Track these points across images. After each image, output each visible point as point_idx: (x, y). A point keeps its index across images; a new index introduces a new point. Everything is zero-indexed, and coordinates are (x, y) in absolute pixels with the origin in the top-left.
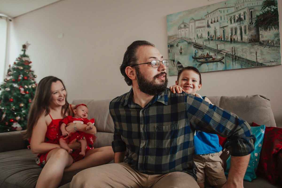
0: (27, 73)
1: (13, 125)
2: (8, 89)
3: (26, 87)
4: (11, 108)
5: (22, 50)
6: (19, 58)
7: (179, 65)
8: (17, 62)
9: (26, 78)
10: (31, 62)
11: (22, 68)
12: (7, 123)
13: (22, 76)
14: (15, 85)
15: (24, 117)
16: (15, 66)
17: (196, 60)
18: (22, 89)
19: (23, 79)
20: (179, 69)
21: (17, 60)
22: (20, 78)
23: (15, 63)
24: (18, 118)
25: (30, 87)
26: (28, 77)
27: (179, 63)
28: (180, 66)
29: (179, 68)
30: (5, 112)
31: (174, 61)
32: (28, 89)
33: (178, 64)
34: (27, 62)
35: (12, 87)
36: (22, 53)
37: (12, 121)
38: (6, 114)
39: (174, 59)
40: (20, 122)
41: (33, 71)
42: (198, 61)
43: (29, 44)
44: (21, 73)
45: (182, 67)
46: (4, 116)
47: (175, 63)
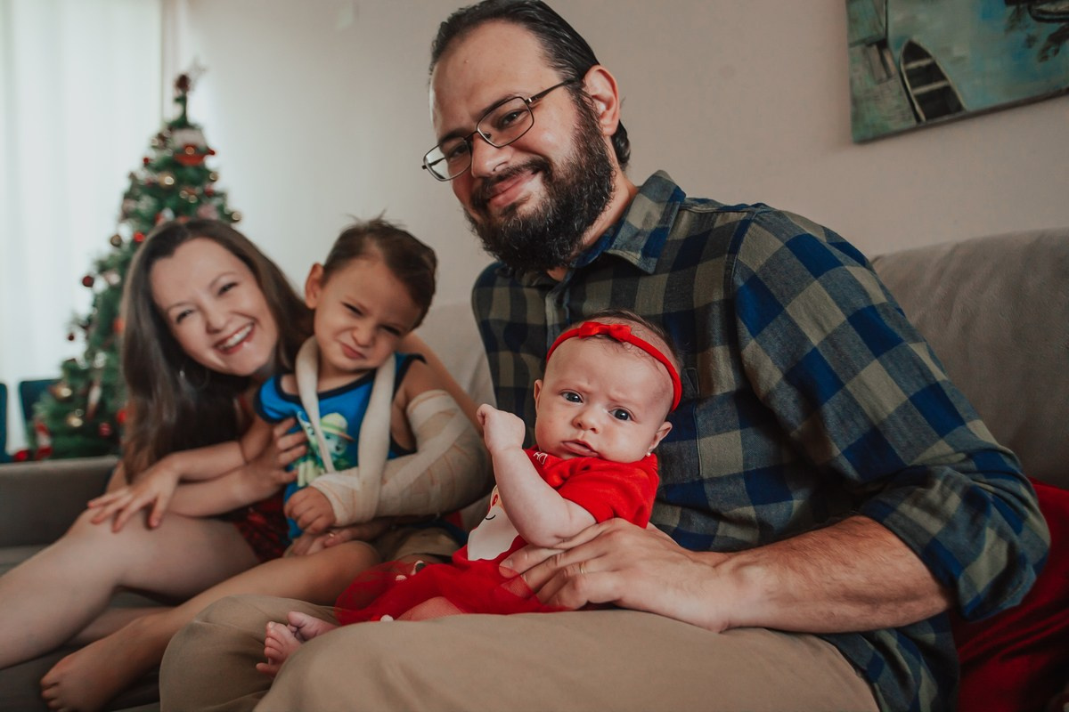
0: (193, 200)
2: (115, 278)
5: (175, 100)
6: (161, 137)
7: (913, 65)
8: (153, 155)
10: (212, 153)
11: (168, 180)
12: (105, 428)
13: (169, 212)
17: (1029, 9)
20: (914, 92)
21: (154, 147)
23: (146, 161)
27: (913, 51)
28: (919, 68)
29: (913, 87)
30: (97, 380)
31: (882, 44)
33: (906, 62)
34: (190, 152)
36: (173, 112)
38: (103, 387)
39: (886, 32)
41: (222, 195)
42: (1040, 18)
43: (201, 70)
44: (171, 202)
45: (933, 72)
46: (95, 395)
47: (891, 54)
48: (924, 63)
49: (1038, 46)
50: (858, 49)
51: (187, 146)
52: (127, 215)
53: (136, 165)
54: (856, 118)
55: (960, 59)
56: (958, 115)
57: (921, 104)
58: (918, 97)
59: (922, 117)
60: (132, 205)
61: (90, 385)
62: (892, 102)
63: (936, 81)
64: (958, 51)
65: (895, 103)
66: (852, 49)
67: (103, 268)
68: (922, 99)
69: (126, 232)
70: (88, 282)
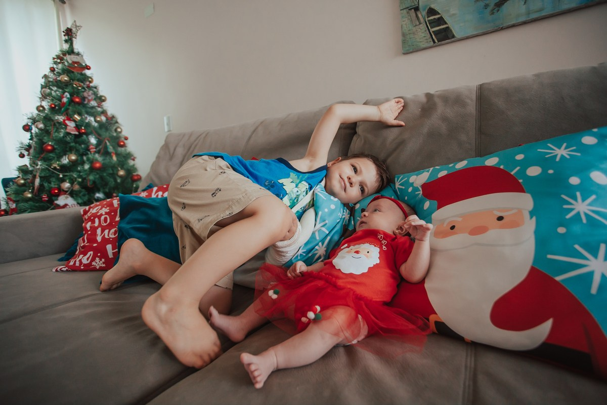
0: (80, 88)
1: (57, 200)
2: (41, 126)
3: (77, 117)
4: (50, 165)
5: (66, 41)
6: (58, 57)
7: (432, 18)
8: (55, 66)
9: (77, 100)
10: (88, 67)
12: (45, 197)
13: (68, 95)
15: (79, 183)
16: (55, 77)
18: (71, 124)
19: (71, 101)
20: (432, 30)
21: (55, 63)
22: (65, 100)
23: (52, 70)
24: (66, 185)
26: (84, 98)
27: (432, 12)
28: (435, 19)
29: (432, 28)
30: (38, 174)
31: (416, 9)
32: (85, 123)
33: (428, 17)
34: (76, 65)
36: (66, 47)
37: (56, 191)
38: (41, 177)
39: (419, 5)
40: (72, 194)
41: (96, 87)
43: (78, 27)
44: (68, 89)
45: (441, 21)
46: (37, 181)
47: (421, 13)
48: (437, 17)
49: (489, 9)
50: (405, 11)
51: (74, 63)
52: (44, 97)
53: (47, 71)
54: (404, 42)
55: (454, 15)
56: (453, 39)
57: (435, 35)
58: (433, 32)
59: (436, 41)
60: (45, 91)
61: (34, 177)
62: (421, 34)
63: (443, 25)
64: (452, 11)
65: (423, 35)
66: (402, 11)
67: (34, 121)
68: (436, 33)
69: (46, 104)
70: (27, 128)
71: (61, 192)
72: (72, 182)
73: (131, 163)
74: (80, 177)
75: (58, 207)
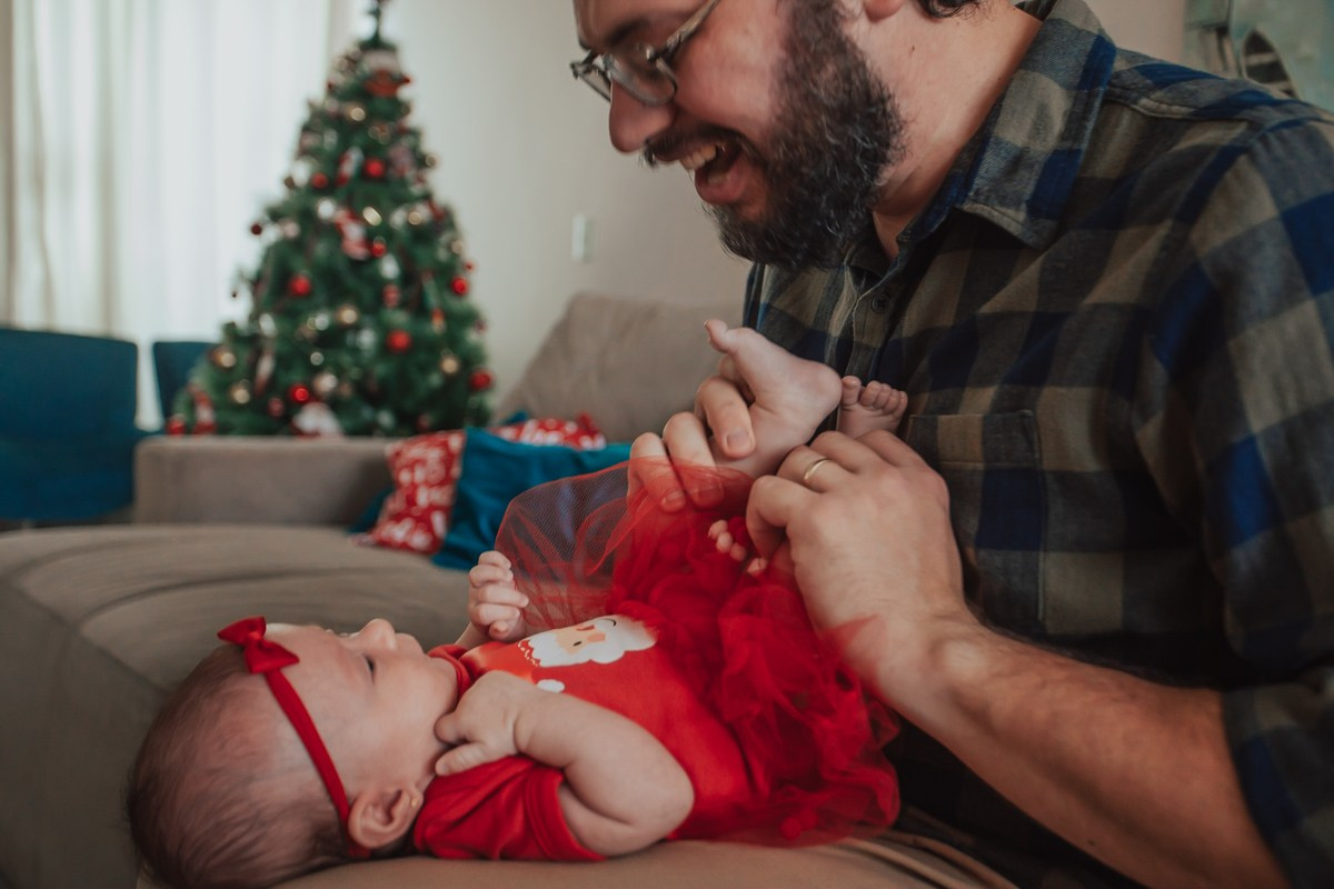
0: (384, 139)
1: (300, 415)
2: (292, 229)
3: (372, 216)
4: (296, 326)
5: (369, 12)
6: (350, 59)
7: (1256, 59)
8: (340, 80)
9: (375, 167)
10: (405, 80)
11: (356, 113)
12: (276, 406)
13: (356, 154)
14: (326, 209)
15: (354, 381)
16: (332, 106)
18: (354, 232)
19: (363, 174)
21: (342, 72)
22: (350, 167)
23: (331, 89)
24: (327, 383)
25: (398, 218)
26: (388, 163)
27: (1257, 44)
28: (1261, 63)
31: (1222, 31)
32: (385, 230)
33: (1247, 55)
35: (307, 217)
36: (364, 28)
37: (300, 394)
38: (276, 356)
39: (1228, 17)
40: (334, 404)
41: (415, 134)
44: (358, 139)
45: (1275, 71)
46: (266, 367)
47: (1231, 42)
48: (1266, 58)
50: (1194, 33)
51: (380, 72)
52: (304, 152)
53: (317, 92)
55: (1307, 59)
60: (311, 141)
61: (258, 353)
63: (1279, 80)
64: (1306, 49)
66: (1188, 32)
67: (276, 215)
69: (302, 173)
70: (256, 230)
71: (313, 396)
72: (340, 373)
73: (472, 337)
74: (357, 364)
75: (298, 433)
